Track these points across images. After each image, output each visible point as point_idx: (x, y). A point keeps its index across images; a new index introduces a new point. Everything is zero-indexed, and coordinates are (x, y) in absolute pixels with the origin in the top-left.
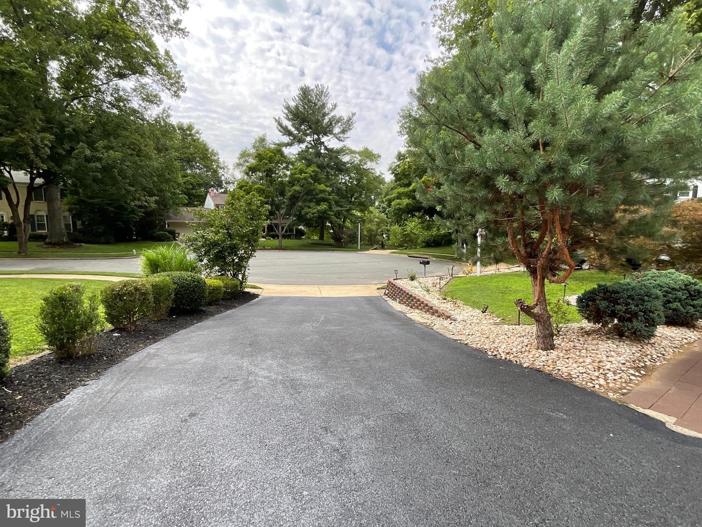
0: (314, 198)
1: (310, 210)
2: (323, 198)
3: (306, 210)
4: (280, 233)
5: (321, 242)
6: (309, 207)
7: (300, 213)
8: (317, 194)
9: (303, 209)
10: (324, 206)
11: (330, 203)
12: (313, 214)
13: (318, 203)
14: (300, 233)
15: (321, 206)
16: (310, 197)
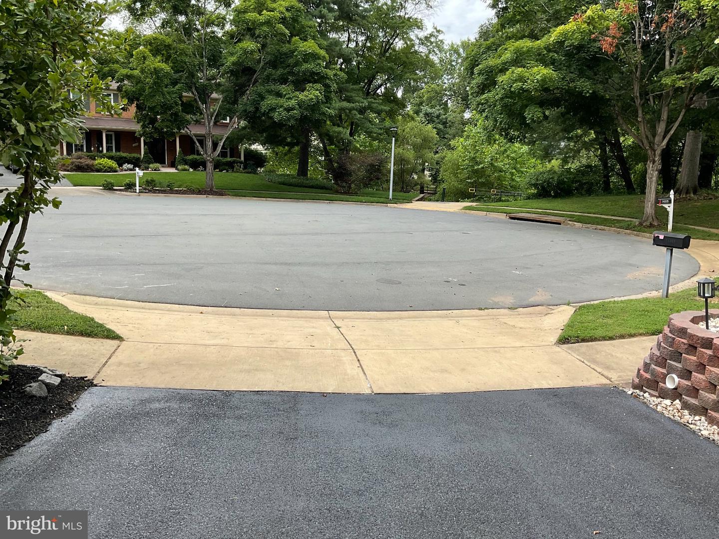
0: (291, 73)
1: (281, 101)
2: (313, 74)
3: (271, 101)
4: (209, 154)
5: (301, 180)
6: (279, 95)
7: (257, 109)
8: (297, 64)
9: (263, 98)
10: (313, 93)
11: (327, 86)
12: (288, 110)
13: (300, 85)
14: (256, 160)
15: (306, 93)
16: (280, 71)
